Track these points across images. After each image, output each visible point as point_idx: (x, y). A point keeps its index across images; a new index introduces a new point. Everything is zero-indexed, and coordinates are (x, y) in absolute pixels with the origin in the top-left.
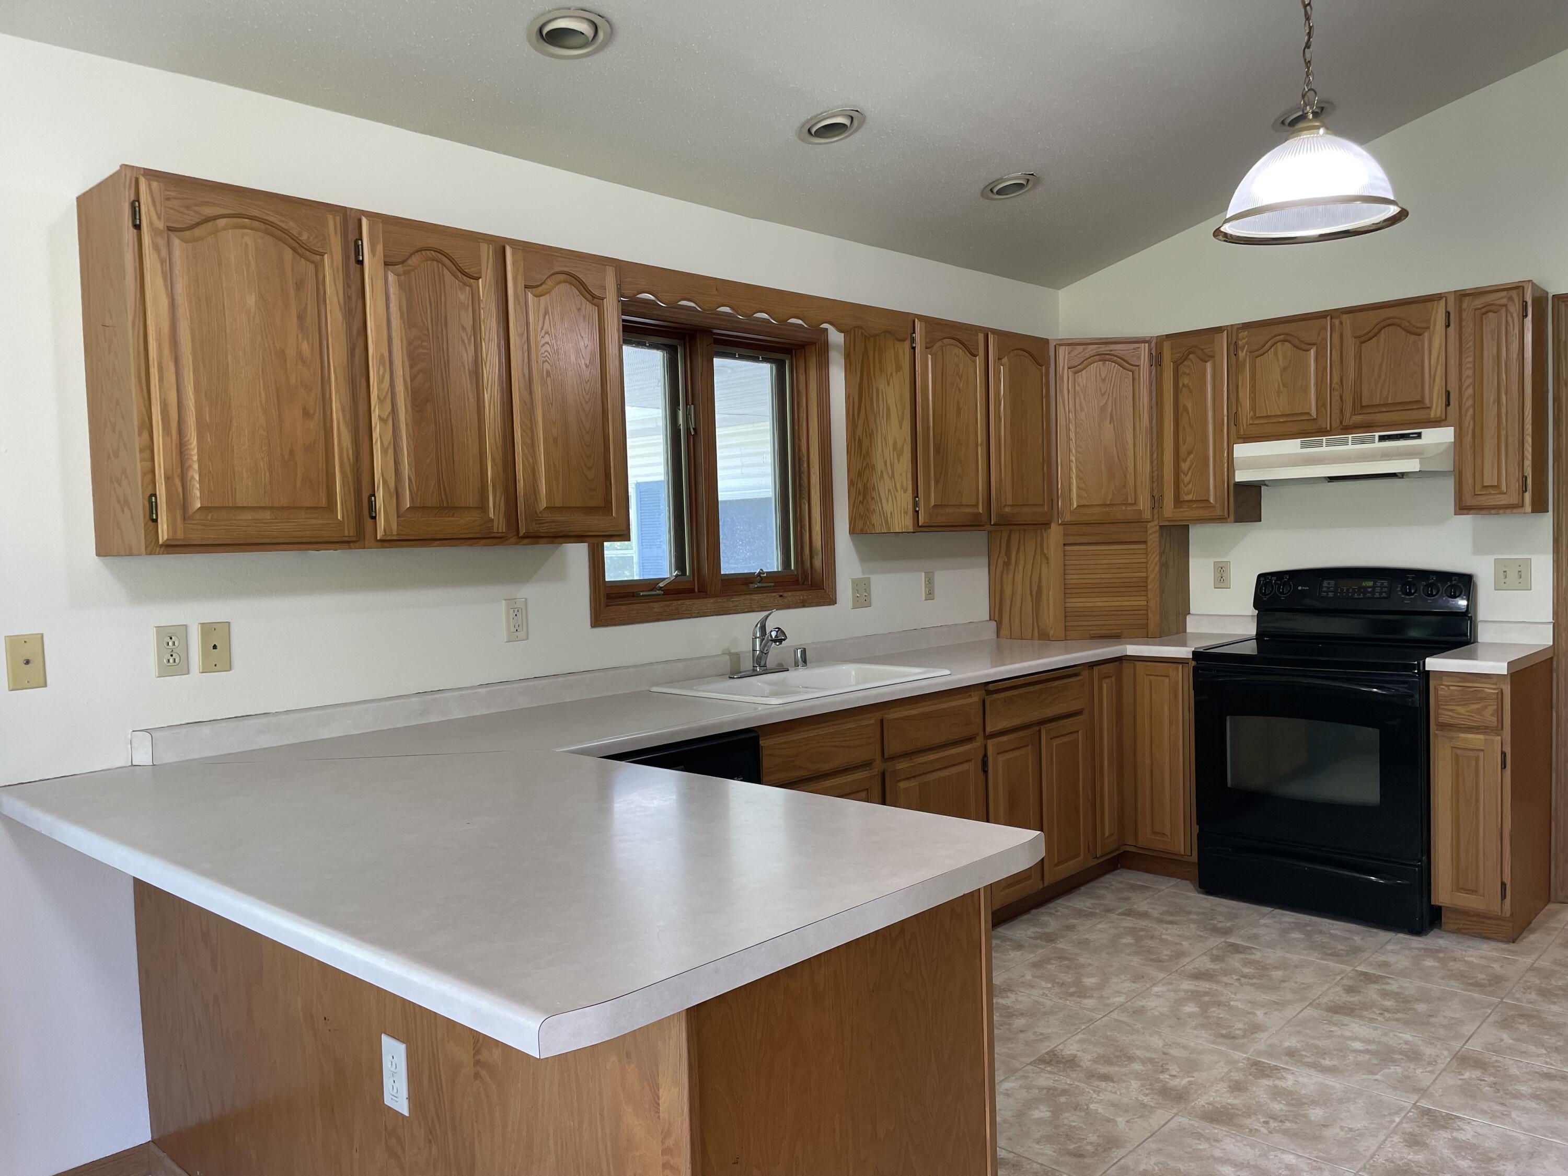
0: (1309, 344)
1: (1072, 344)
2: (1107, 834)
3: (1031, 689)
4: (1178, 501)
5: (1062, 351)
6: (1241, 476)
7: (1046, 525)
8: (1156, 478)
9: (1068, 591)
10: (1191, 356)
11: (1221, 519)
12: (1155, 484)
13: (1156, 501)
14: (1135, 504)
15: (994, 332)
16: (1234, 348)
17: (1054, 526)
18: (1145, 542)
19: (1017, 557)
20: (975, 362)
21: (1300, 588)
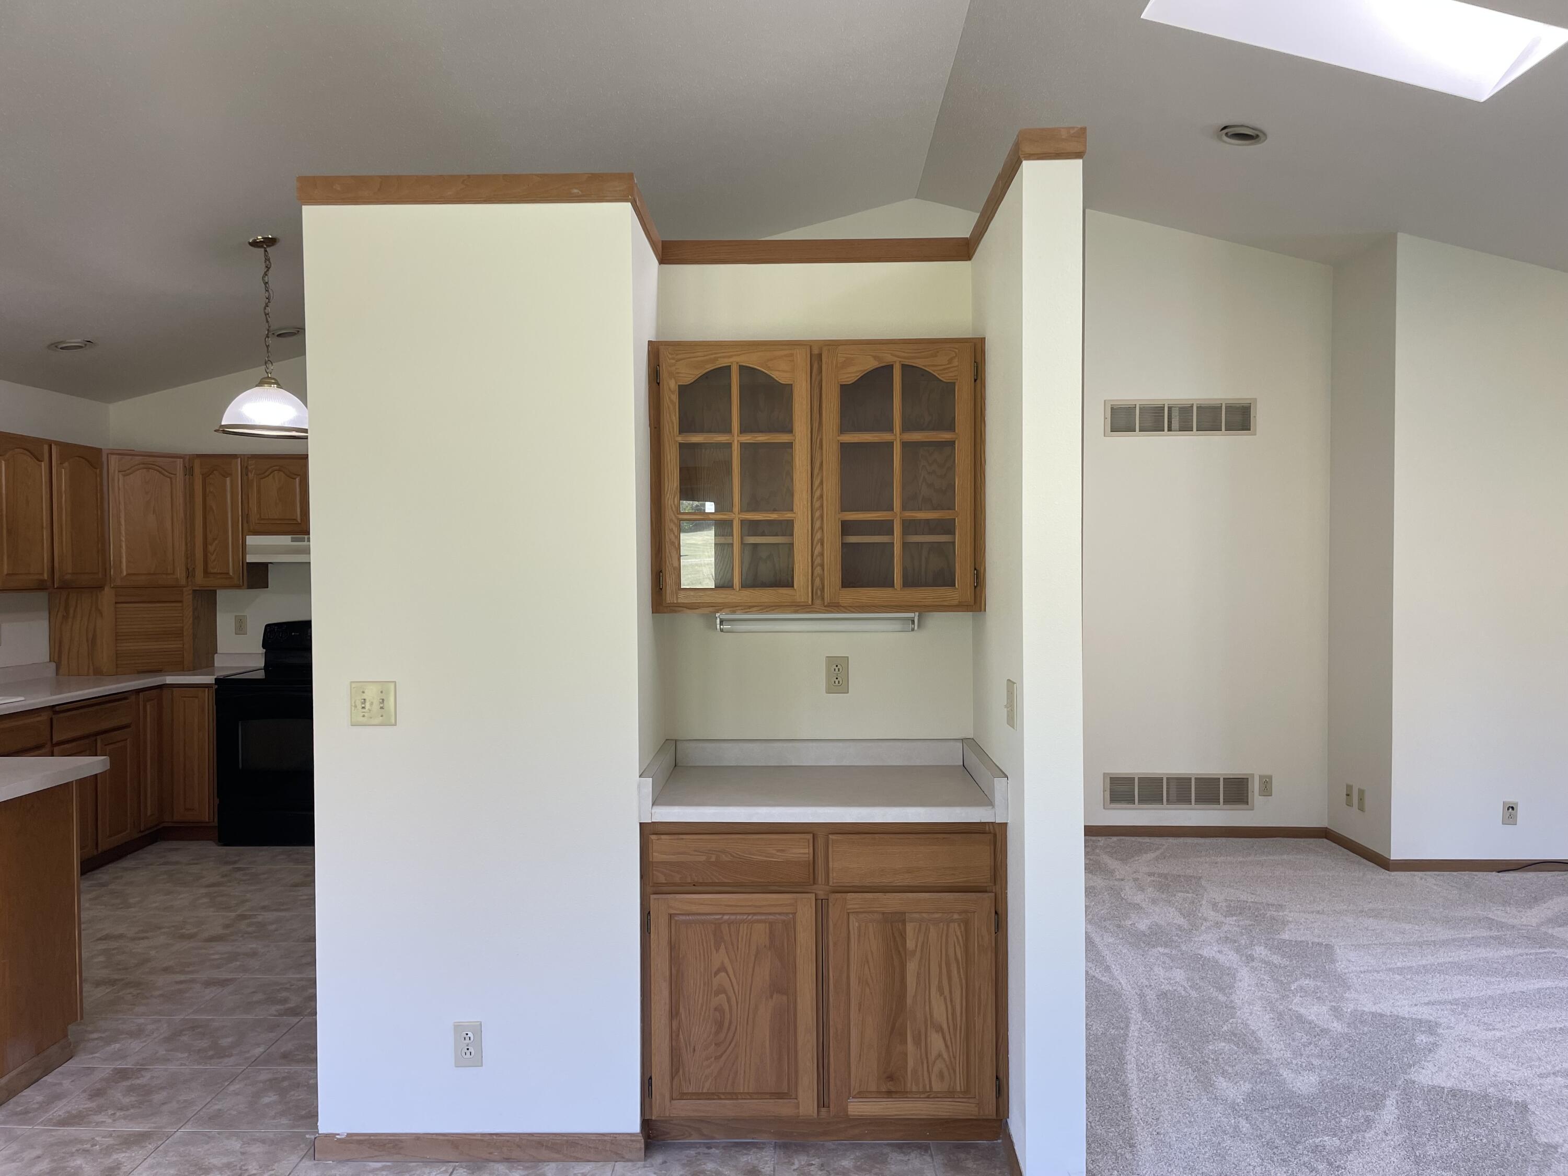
0: (296, 475)
1: (122, 454)
2: (149, 814)
3: (90, 709)
4: (206, 573)
5: (113, 459)
6: (250, 559)
7: (101, 588)
8: (190, 556)
9: (119, 638)
10: (215, 472)
11: (238, 587)
12: (189, 560)
13: (190, 573)
14: (173, 573)
15: (57, 443)
16: (245, 470)
17: (107, 589)
18: (181, 602)
19: (75, 611)
20: (41, 466)
21: (293, 634)
